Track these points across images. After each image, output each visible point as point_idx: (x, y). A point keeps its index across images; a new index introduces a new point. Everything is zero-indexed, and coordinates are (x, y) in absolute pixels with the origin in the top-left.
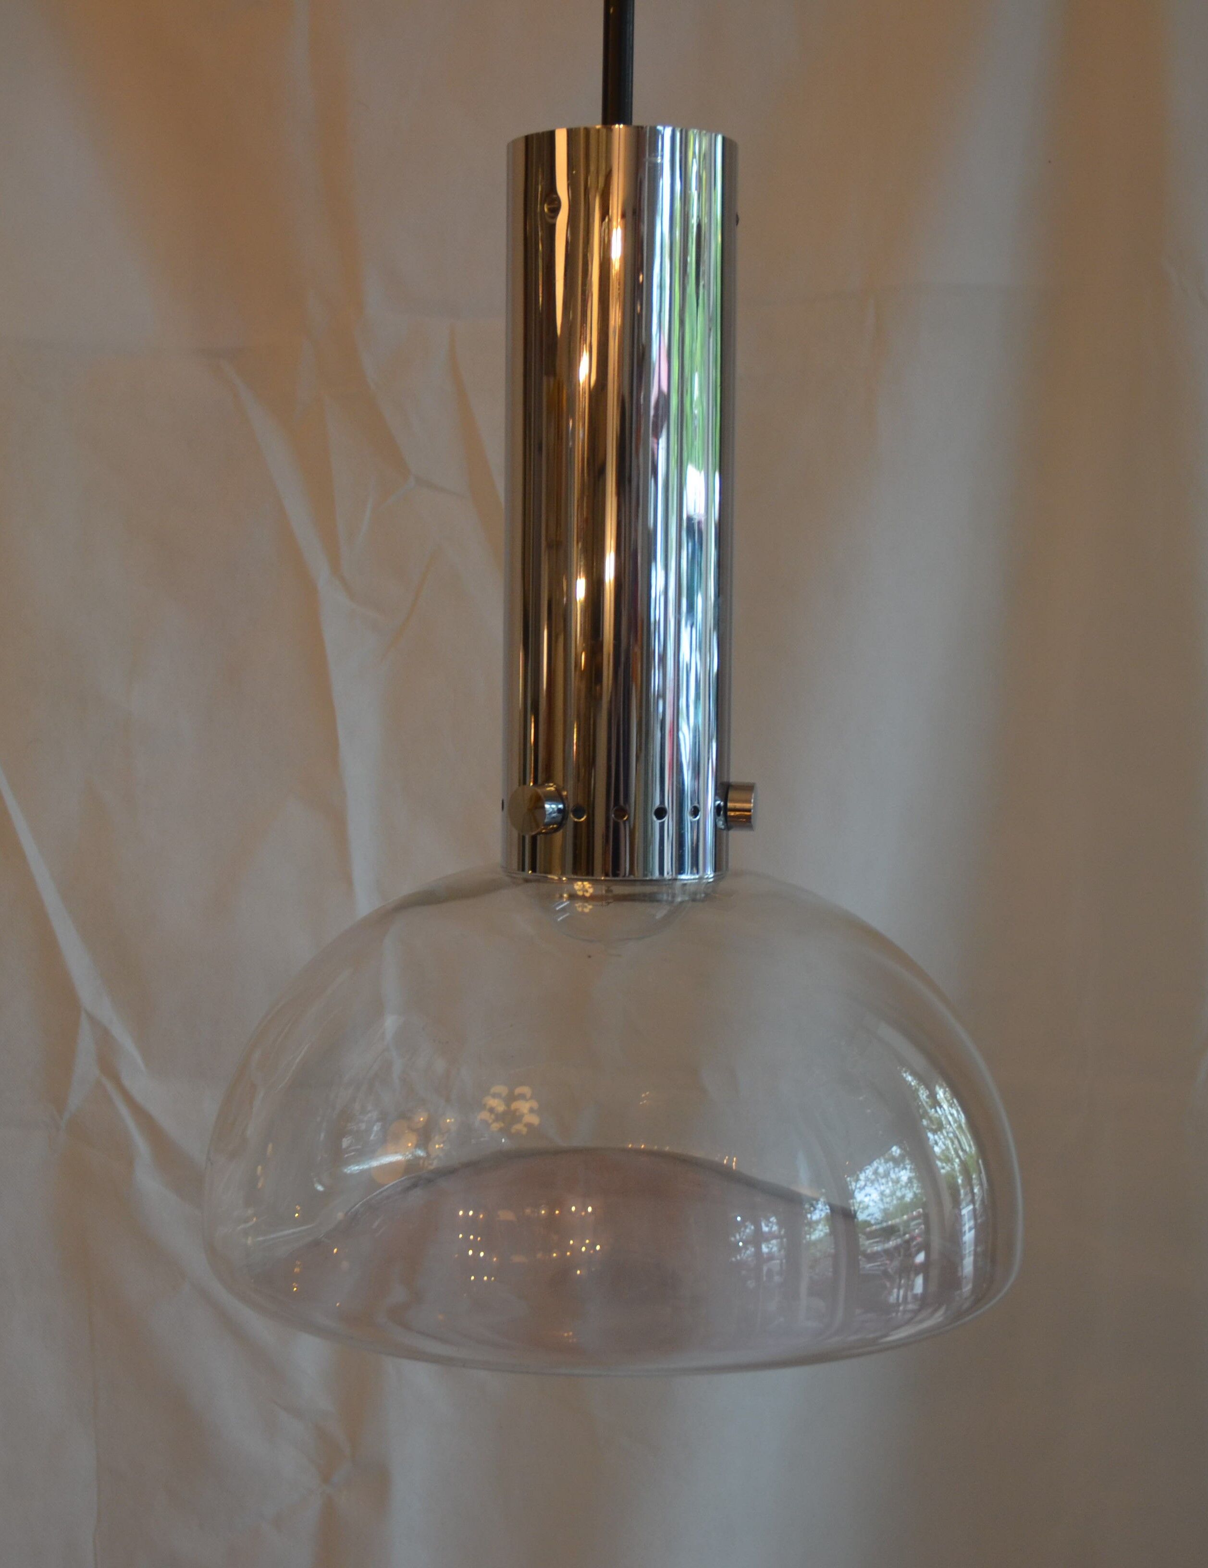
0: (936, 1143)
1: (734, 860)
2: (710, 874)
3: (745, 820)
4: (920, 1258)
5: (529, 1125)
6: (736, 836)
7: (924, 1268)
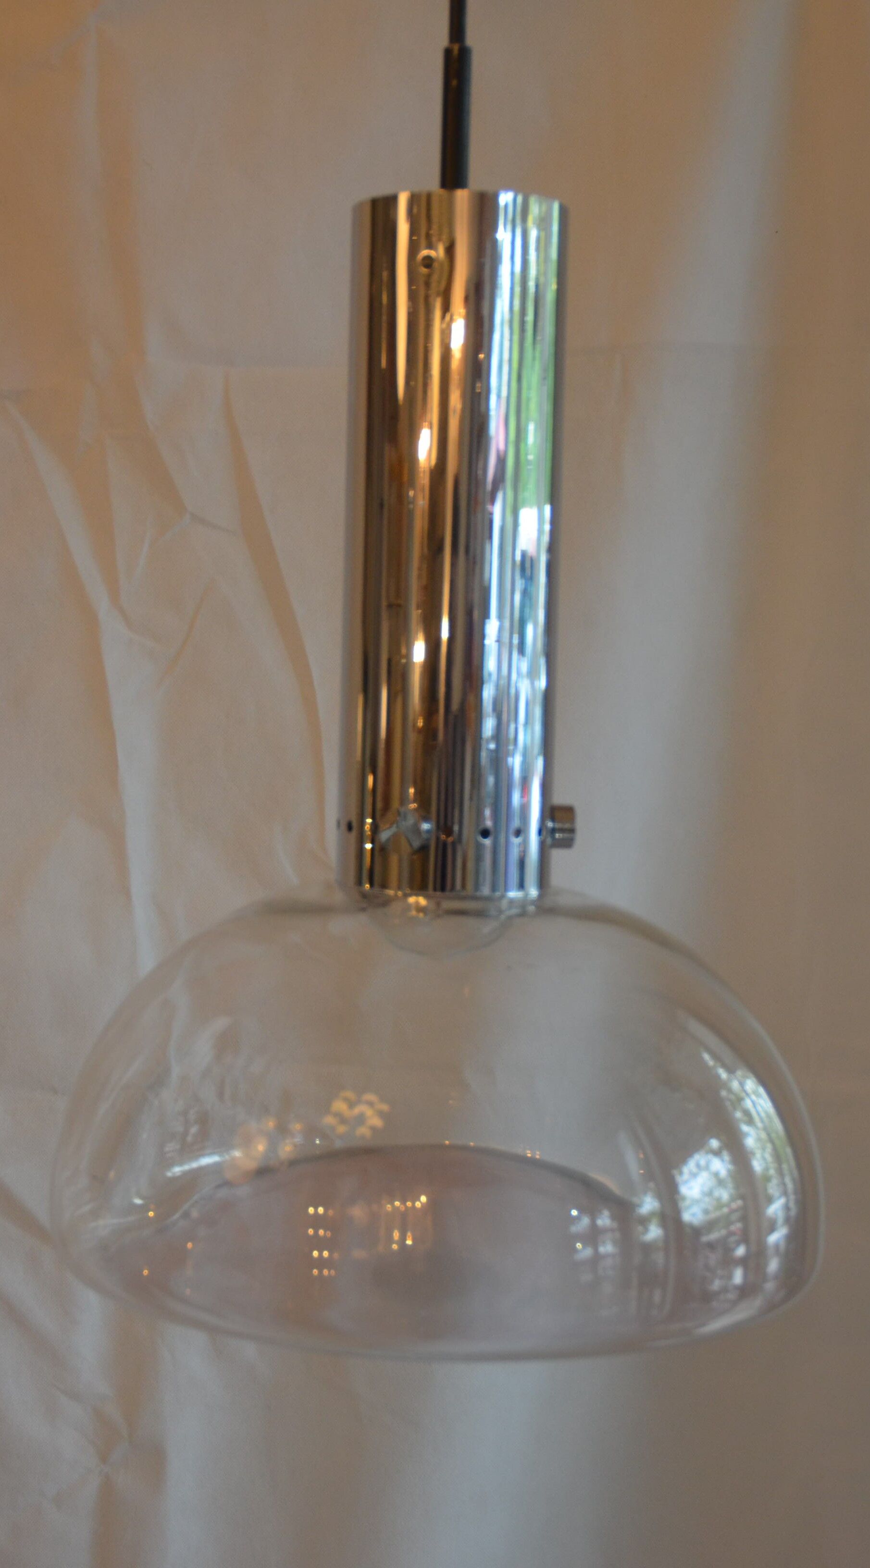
1: (557, 878)
2: (533, 892)
3: (568, 843)
6: (557, 855)
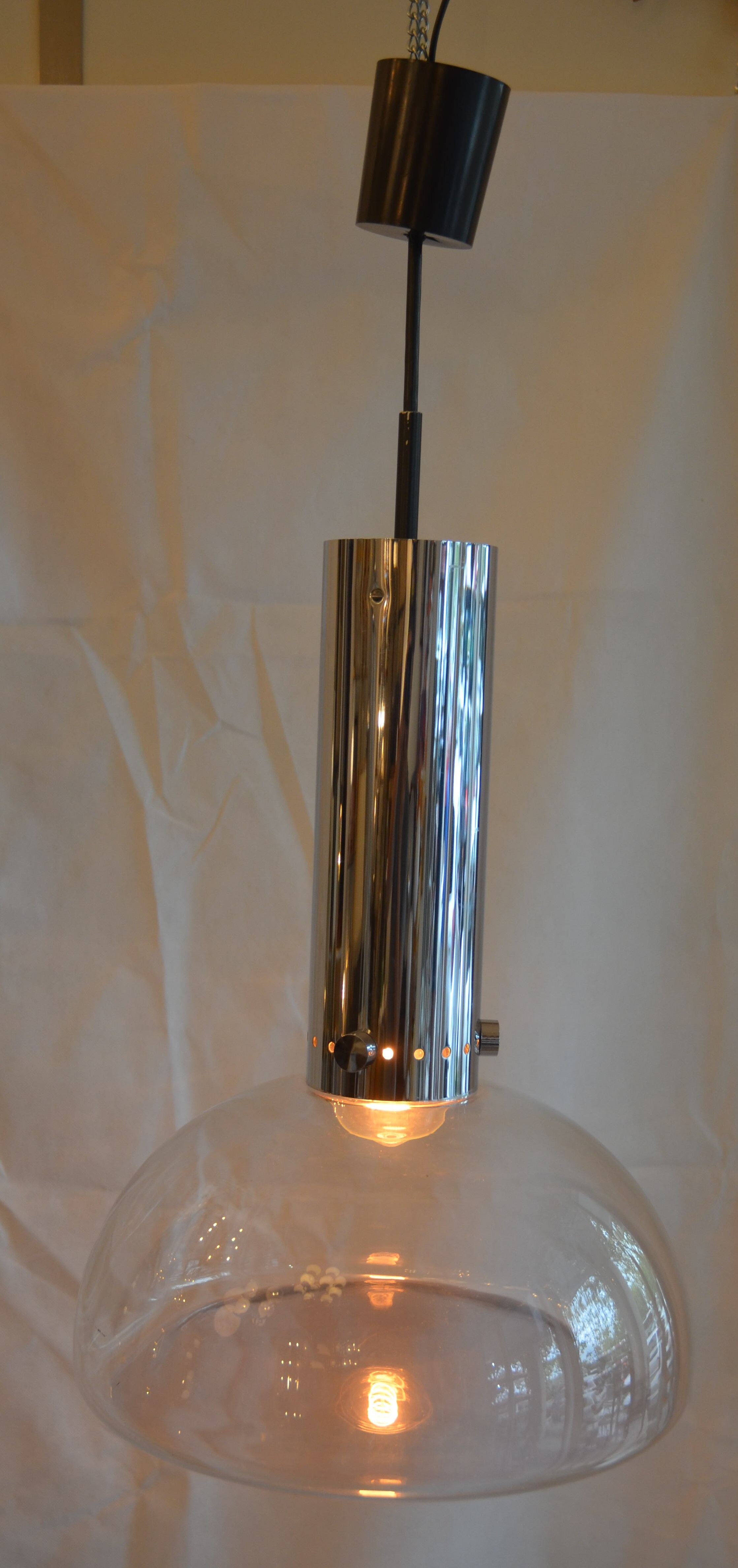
0: (628, 1279)
4: (628, 1381)
5: (334, 1296)
6: (484, 1061)
7: (631, 1388)
